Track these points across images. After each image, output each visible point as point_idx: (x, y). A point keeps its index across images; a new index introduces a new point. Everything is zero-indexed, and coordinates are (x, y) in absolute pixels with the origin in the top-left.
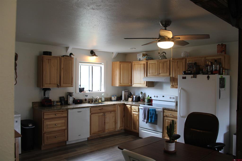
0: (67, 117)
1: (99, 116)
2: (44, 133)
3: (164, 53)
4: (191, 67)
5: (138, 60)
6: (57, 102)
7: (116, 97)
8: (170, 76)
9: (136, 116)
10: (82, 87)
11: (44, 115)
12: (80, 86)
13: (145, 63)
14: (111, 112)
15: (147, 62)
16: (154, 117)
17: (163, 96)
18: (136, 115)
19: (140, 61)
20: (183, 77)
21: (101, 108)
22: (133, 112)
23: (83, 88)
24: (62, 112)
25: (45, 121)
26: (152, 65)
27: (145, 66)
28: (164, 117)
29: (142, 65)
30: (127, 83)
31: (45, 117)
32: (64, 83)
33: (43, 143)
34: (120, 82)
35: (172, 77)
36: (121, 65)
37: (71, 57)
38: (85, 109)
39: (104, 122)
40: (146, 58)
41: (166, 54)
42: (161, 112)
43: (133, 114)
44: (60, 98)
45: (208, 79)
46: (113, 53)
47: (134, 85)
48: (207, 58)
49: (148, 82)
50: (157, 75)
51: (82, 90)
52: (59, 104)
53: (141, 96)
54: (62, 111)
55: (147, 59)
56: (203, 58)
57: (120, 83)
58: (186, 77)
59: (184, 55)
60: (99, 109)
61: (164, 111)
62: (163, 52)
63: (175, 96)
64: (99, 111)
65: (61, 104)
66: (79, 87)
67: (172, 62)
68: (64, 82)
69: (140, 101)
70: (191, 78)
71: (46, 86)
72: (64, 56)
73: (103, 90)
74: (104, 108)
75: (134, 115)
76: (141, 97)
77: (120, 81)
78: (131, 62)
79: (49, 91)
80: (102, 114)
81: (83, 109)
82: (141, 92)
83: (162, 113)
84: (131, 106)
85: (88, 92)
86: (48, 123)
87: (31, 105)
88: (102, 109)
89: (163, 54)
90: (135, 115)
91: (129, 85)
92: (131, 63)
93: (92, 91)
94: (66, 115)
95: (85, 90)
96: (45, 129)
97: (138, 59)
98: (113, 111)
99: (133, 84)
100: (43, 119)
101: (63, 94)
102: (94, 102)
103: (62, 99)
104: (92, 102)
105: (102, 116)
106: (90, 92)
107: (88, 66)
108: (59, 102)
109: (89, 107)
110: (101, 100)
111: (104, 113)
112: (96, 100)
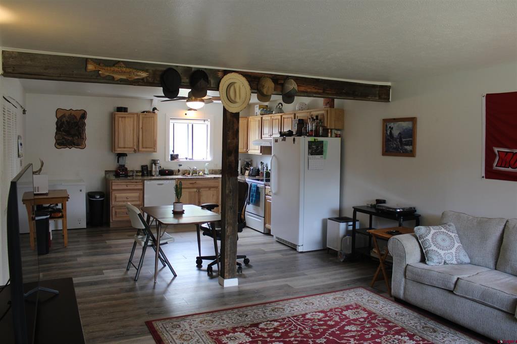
0: (143, 190)
1: (191, 193)
2: (112, 207)
6: (137, 172)
10: (175, 153)
11: (112, 185)
12: (173, 151)
13: (260, 119)
14: (210, 188)
15: (262, 118)
16: (255, 195)
20: (275, 140)
21: (194, 182)
23: (177, 155)
24: (135, 184)
25: (113, 192)
26: (266, 121)
27: (259, 123)
28: (265, 195)
29: (257, 122)
30: (241, 149)
31: (113, 188)
32: (143, 148)
33: (111, 220)
37: (154, 113)
39: (199, 202)
40: (261, 112)
42: (263, 188)
44: (142, 167)
45: (294, 143)
47: (250, 151)
49: (264, 146)
51: (174, 157)
52: (140, 174)
53: (260, 167)
54: (136, 182)
55: (263, 113)
58: (278, 140)
59: (298, 107)
60: (191, 184)
61: (266, 186)
64: (191, 186)
65: (143, 175)
66: (172, 153)
68: (142, 146)
69: (259, 175)
70: (282, 141)
71: (119, 151)
72: (144, 112)
73: (209, 159)
74: (197, 182)
76: (261, 169)
79: (124, 157)
80: (195, 190)
81: (165, 181)
82: (261, 162)
83: (264, 190)
85: (185, 160)
86: (118, 195)
87: (103, 174)
91: (244, 152)
92: (247, 119)
93: (192, 159)
94: (140, 187)
95: (179, 157)
96: (113, 203)
97: (255, 113)
100: (111, 191)
101: (147, 162)
102: (191, 174)
103: (144, 168)
104: (189, 174)
105: (195, 192)
106: (188, 160)
107: (186, 125)
108: (140, 172)
109: (175, 179)
110: (203, 173)
111: (198, 188)
112: (195, 172)
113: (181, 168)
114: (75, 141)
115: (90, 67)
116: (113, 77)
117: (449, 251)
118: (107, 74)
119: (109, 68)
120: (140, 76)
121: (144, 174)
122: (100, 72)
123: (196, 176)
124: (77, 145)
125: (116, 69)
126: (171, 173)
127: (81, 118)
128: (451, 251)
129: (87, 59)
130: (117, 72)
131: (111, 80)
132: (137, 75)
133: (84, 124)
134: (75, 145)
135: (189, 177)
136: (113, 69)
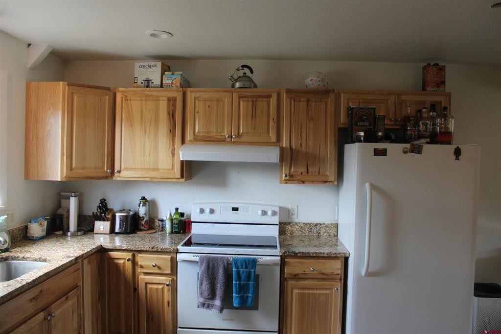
3: (247, 70)
4: (364, 121)
5: (139, 83)
7: (46, 223)
8: (278, 144)
9: (163, 288)
13: (176, 96)
14: (67, 293)
15: (184, 94)
16: (251, 286)
17: (235, 209)
18: (160, 287)
19: (148, 86)
20: (375, 150)
22: (142, 276)
26: (208, 103)
27: (174, 105)
28: (283, 280)
29: (163, 105)
30: (95, 168)
34: (69, 164)
35: (286, 148)
36: (75, 98)
41: (252, 72)
42: (275, 264)
43: (146, 283)
45: (457, 158)
46: (29, 45)
47: (123, 173)
48: (403, 97)
50: (229, 139)
53: (142, 211)
56: (393, 96)
57: (70, 168)
58: (386, 150)
59: (320, 83)
60: (31, 300)
61: (286, 260)
62: (244, 66)
63: (280, 208)
67: (288, 100)
69: (141, 230)
70: (405, 152)
75: (149, 286)
76: (145, 214)
77: (69, 160)
78: (108, 89)
82: (144, 198)
83: (278, 269)
84: (134, 256)
89: (243, 71)
90: (155, 286)
91: (104, 175)
92: (112, 93)
97: (140, 81)
98: (72, 289)
99: (119, 172)
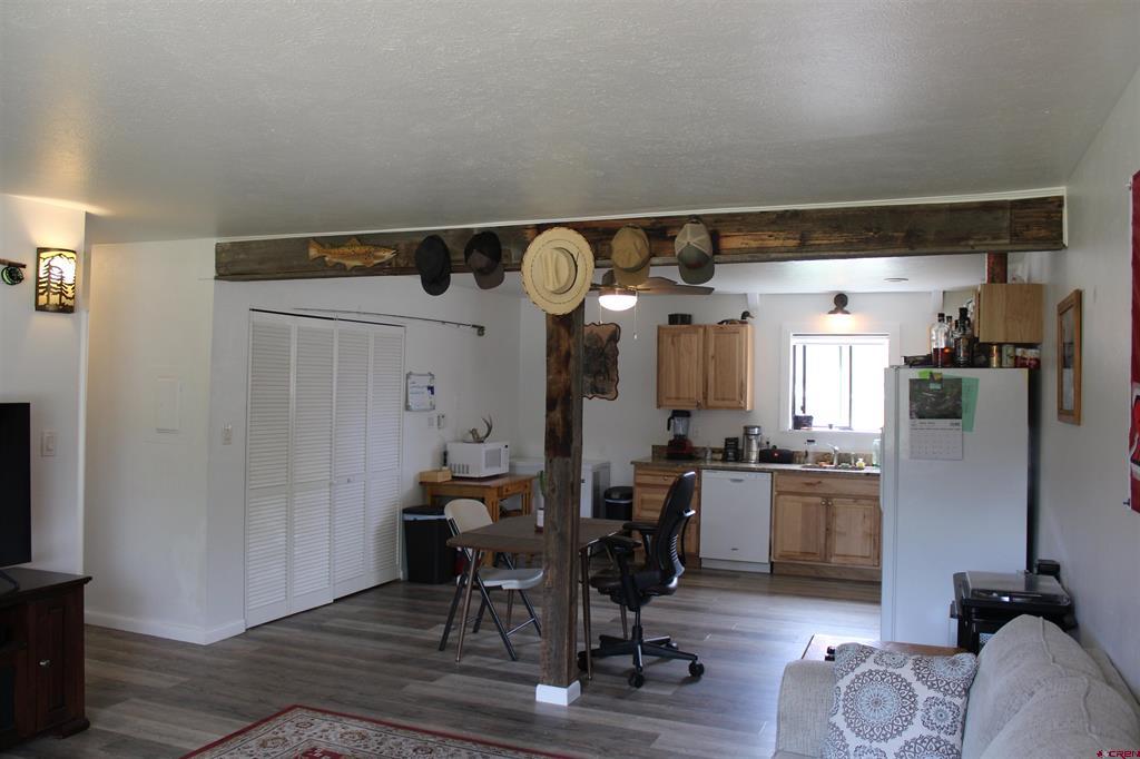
1: (806, 505)
6: (714, 451)
10: (807, 413)
12: (803, 409)
14: (856, 498)
21: (815, 480)
23: (810, 418)
25: (637, 489)
31: (637, 481)
32: (717, 399)
37: (745, 322)
38: (753, 474)
39: (827, 529)
44: (728, 441)
51: (801, 422)
52: (720, 456)
60: (808, 484)
64: (807, 489)
65: (724, 459)
68: (714, 394)
71: (667, 405)
74: (825, 481)
80: (818, 500)
81: (747, 474)
85: (828, 430)
88: (820, 482)
93: (850, 428)
95: (814, 423)
98: (867, 497)
102: (835, 462)
103: (732, 444)
104: (832, 463)
105: (817, 505)
106: (834, 430)
107: (837, 347)
108: (720, 451)
109: (771, 471)
110: (864, 461)
111: (827, 498)
112: (844, 459)
113: (811, 448)
114: (599, 386)
115: (313, 252)
116: (345, 266)
117: (875, 745)
118: (335, 260)
119: (336, 250)
120: (383, 257)
121: (728, 456)
122: (327, 259)
123: (846, 468)
124: (603, 393)
125: (346, 250)
126: (787, 457)
127: (609, 341)
128: (882, 745)
129: (307, 240)
130: (348, 256)
131: (340, 271)
132: (376, 258)
133: (616, 352)
134: (597, 392)
135: (829, 468)
136: (341, 250)
